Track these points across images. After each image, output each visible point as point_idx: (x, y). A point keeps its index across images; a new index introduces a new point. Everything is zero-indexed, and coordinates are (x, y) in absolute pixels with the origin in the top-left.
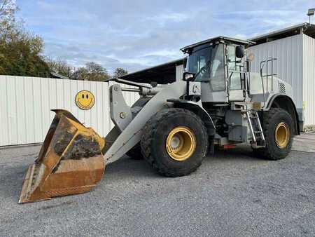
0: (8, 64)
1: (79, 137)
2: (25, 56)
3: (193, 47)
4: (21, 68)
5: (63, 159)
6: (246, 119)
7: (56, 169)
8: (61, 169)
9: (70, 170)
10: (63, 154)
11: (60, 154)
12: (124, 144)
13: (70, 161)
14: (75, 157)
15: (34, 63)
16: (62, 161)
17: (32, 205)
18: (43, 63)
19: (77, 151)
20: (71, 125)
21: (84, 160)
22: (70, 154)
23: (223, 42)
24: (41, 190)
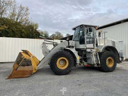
0: (26, 33)
1: (25, 59)
2: (32, 30)
3: (76, 28)
4: (30, 34)
5: (19, 66)
6: (92, 55)
7: (17, 69)
8: (18, 69)
9: (21, 70)
10: (19, 65)
11: (18, 64)
12: (45, 63)
13: (22, 67)
14: (24, 65)
15: (35, 33)
16: (19, 67)
17: (8, 80)
18: (38, 32)
19: (24, 64)
20: (23, 55)
21: (26, 67)
22: (22, 65)
23: (84, 26)
24: (12, 75)
